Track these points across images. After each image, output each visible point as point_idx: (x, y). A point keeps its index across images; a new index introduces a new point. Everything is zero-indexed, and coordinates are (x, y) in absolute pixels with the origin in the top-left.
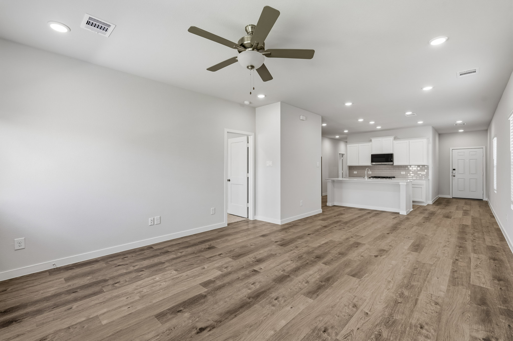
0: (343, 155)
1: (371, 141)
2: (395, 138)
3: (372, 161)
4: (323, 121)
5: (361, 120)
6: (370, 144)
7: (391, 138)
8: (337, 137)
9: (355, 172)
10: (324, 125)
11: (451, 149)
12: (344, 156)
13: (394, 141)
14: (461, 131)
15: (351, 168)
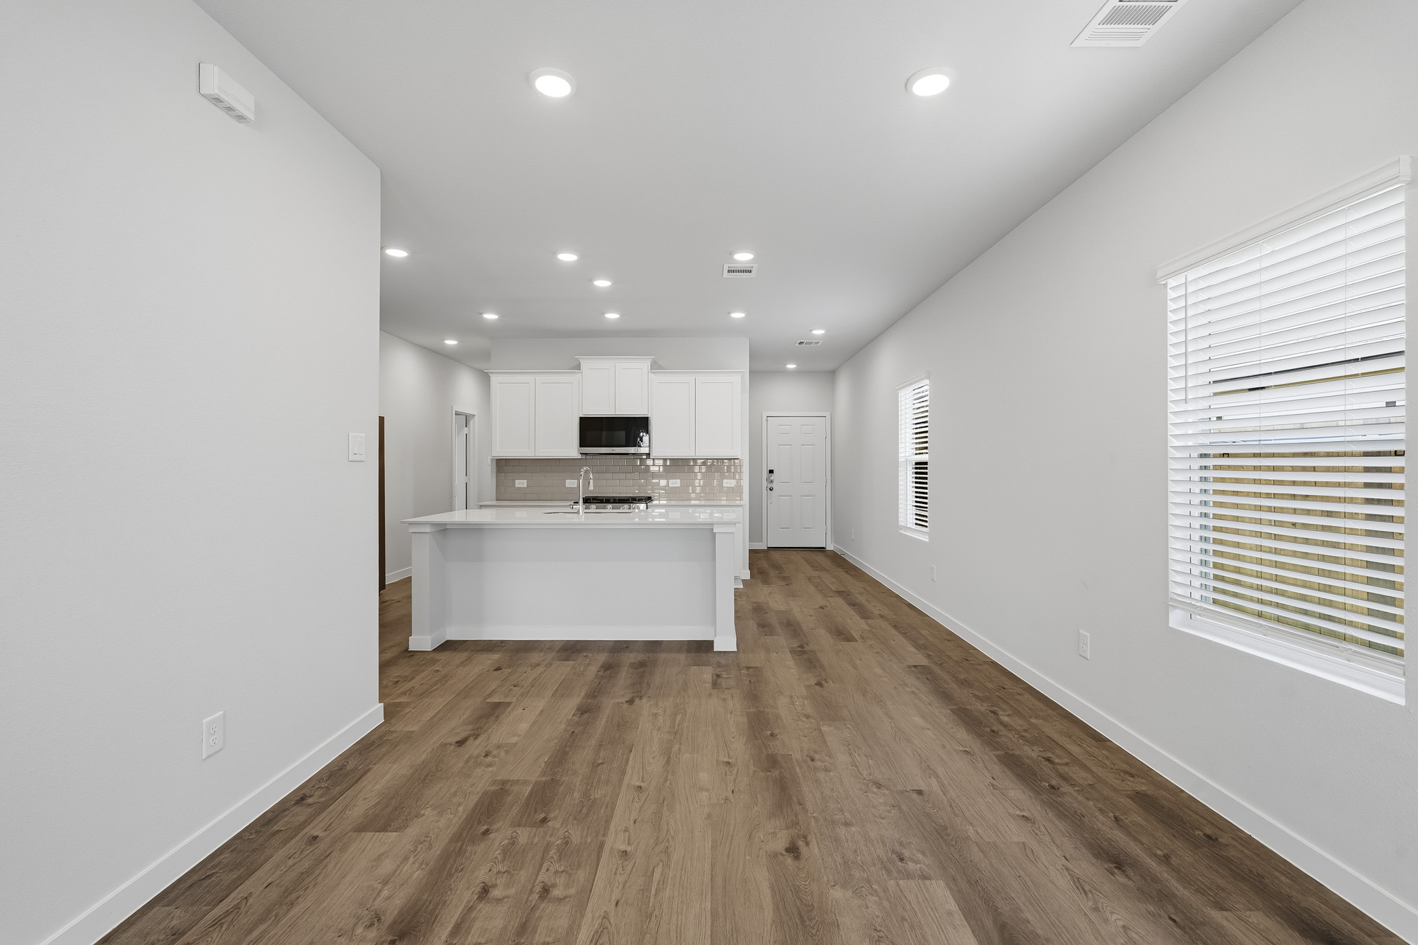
0: (467, 419)
1: (578, 367)
2: (655, 366)
3: (583, 442)
4: (389, 233)
5: (567, 257)
6: (574, 378)
7: (644, 365)
8: (451, 342)
9: (521, 483)
10: (397, 253)
11: (765, 414)
12: (474, 423)
13: (652, 375)
14: (791, 366)
15: (504, 466)
